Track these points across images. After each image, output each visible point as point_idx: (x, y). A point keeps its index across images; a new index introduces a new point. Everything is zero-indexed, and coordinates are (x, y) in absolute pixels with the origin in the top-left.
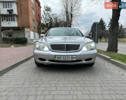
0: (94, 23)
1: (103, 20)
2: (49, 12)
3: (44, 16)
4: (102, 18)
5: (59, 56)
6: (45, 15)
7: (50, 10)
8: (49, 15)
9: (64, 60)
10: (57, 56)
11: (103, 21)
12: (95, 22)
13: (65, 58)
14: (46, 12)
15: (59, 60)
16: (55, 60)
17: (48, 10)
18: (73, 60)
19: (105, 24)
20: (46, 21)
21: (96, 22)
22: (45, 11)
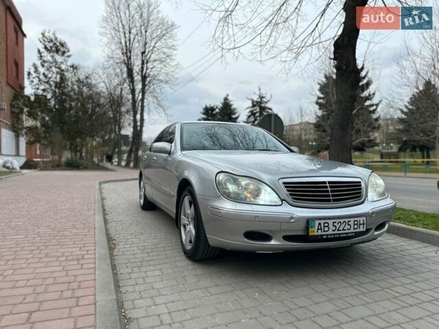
0: (206, 107)
1: (232, 103)
2: (59, 58)
3: (42, 70)
4: (228, 95)
5: (322, 222)
6: (43, 66)
7: (64, 53)
8: (59, 68)
9: (336, 232)
10: (317, 223)
11: (231, 106)
12: (208, 106)
13: (338, 226)
14: (47, 57)
15: (322, 236)
16: (311, 234)
17: (57, 51)
18: (358, 230)
19: (237, 115)
20: (47, 86)
21: (212, 105)
22: (42, 50)
